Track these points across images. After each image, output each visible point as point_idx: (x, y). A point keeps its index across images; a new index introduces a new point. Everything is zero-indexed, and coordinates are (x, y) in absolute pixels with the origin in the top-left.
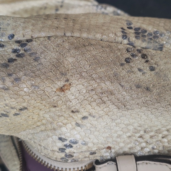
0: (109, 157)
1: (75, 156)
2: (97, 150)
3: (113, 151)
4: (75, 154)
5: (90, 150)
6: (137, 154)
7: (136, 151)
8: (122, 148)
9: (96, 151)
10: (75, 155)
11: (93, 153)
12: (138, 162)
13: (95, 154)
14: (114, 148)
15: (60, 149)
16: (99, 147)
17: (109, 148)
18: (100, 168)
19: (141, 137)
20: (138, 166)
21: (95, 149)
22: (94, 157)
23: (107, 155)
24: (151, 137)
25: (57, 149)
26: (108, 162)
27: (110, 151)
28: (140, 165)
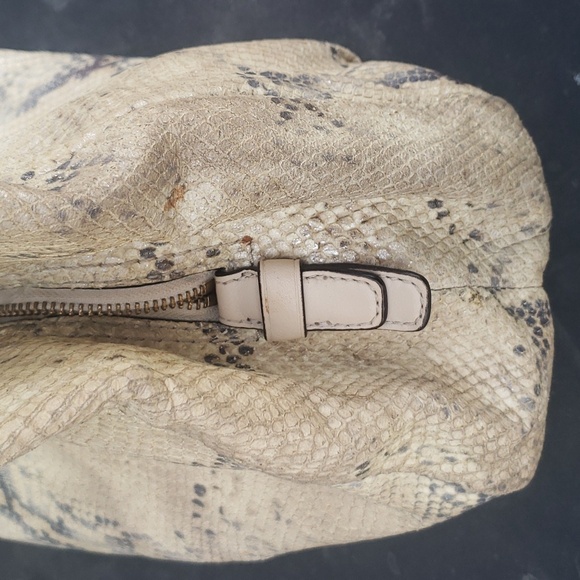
0: (247, 264)
1: (176, 263)
2: (221, 244)
3: (256, 248)
4: (176, 258)
5: (206, 244)
6: (308, 260)
7: (305, 253)
8: (274, 243)
9: (220, 248)
10: (175, 260)
11: (213, 253)
12: (306, 274)
13: (218, 254)
14: (258, 243)
15: (142, 252)
16: (225, 238)
17: (248, 240)
18: (225, 283)
19: (316, 217)
20: (305, 281)
21: (218, 241)
22: (216, 263)
23: (243, 256)
24: (339, 219)
25: (136, 255)
26: (244, 271)
27: (248, 248)
28: (310, 280)
